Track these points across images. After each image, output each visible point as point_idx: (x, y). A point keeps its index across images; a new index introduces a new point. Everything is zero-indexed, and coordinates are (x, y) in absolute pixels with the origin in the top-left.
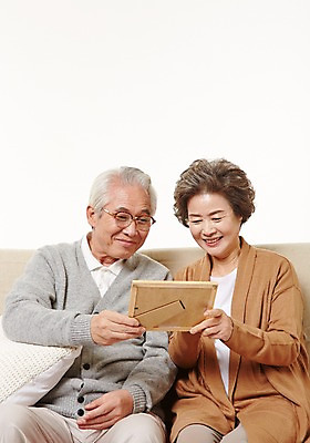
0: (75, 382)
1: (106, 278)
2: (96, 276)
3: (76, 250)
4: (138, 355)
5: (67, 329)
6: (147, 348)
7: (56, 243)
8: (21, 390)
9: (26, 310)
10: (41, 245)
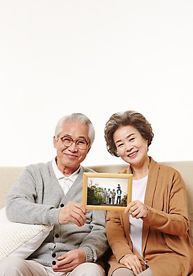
0: (51, 245)
1: (67, 183)
2: (61, 183)
3: (49, 167)
4: (88, 229)
5: (44, 214)
6: (93, 225)
7: (37, 163)
8: (18, 250)
9: (20, 204)
10: (28, 165)
